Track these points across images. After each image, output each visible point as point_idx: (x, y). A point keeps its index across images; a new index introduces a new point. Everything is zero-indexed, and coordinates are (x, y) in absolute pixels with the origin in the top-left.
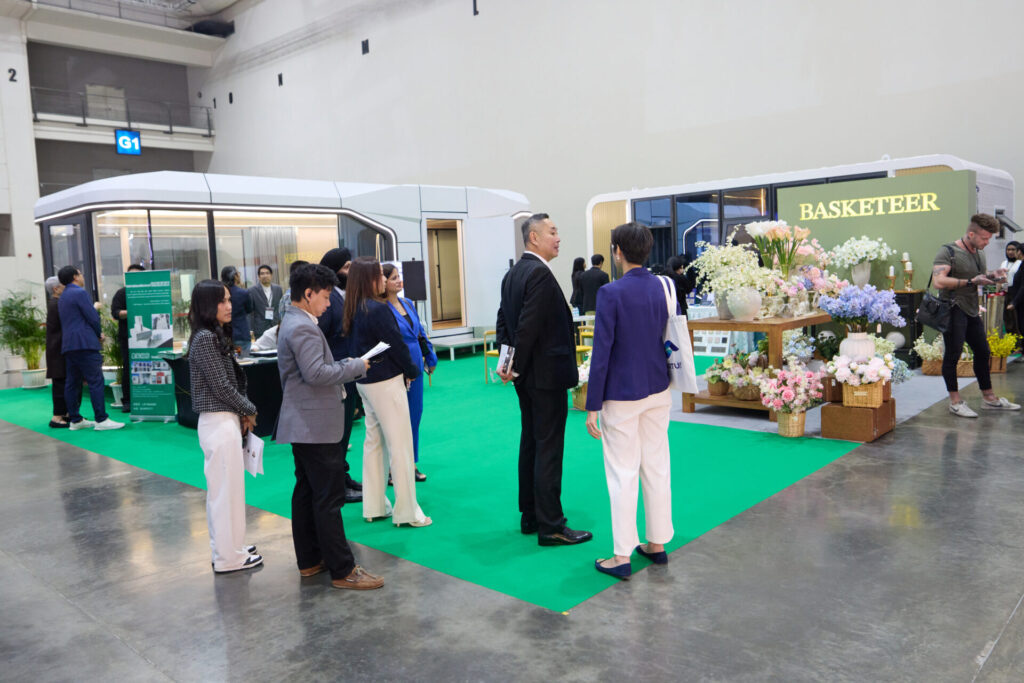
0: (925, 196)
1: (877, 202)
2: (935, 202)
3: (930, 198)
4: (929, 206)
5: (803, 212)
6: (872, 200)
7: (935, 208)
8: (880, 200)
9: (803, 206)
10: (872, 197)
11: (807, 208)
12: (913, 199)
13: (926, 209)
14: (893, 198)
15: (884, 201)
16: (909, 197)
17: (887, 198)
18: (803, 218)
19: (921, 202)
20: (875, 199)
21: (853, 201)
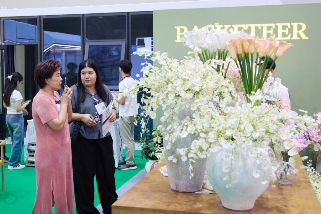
0: (295, 25)
1: (250, 28)
2: (304, 32)
3: (300, 28)
4: (299, 35)
5: (179, 33)
6: (246, 27)
7: (304, 37)
8: (253, 26)
9: (178, 28)
10: (245, 23)
11: (182, 30)
12: (284, 28)
13: (295, 37)
14: (265, 26)
15: (257, 28)
16: (280, 25)
17: (259, 26)
18: (178, 40)
19: (291, 31)
20: (248, 25)
21: (227, 26)
